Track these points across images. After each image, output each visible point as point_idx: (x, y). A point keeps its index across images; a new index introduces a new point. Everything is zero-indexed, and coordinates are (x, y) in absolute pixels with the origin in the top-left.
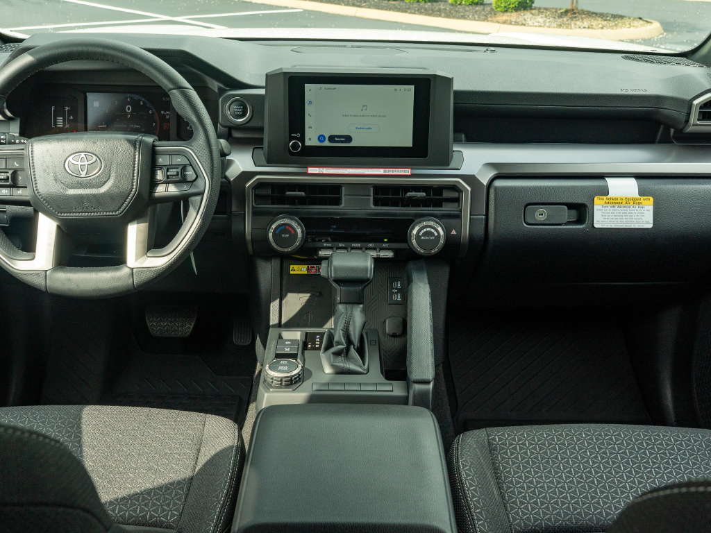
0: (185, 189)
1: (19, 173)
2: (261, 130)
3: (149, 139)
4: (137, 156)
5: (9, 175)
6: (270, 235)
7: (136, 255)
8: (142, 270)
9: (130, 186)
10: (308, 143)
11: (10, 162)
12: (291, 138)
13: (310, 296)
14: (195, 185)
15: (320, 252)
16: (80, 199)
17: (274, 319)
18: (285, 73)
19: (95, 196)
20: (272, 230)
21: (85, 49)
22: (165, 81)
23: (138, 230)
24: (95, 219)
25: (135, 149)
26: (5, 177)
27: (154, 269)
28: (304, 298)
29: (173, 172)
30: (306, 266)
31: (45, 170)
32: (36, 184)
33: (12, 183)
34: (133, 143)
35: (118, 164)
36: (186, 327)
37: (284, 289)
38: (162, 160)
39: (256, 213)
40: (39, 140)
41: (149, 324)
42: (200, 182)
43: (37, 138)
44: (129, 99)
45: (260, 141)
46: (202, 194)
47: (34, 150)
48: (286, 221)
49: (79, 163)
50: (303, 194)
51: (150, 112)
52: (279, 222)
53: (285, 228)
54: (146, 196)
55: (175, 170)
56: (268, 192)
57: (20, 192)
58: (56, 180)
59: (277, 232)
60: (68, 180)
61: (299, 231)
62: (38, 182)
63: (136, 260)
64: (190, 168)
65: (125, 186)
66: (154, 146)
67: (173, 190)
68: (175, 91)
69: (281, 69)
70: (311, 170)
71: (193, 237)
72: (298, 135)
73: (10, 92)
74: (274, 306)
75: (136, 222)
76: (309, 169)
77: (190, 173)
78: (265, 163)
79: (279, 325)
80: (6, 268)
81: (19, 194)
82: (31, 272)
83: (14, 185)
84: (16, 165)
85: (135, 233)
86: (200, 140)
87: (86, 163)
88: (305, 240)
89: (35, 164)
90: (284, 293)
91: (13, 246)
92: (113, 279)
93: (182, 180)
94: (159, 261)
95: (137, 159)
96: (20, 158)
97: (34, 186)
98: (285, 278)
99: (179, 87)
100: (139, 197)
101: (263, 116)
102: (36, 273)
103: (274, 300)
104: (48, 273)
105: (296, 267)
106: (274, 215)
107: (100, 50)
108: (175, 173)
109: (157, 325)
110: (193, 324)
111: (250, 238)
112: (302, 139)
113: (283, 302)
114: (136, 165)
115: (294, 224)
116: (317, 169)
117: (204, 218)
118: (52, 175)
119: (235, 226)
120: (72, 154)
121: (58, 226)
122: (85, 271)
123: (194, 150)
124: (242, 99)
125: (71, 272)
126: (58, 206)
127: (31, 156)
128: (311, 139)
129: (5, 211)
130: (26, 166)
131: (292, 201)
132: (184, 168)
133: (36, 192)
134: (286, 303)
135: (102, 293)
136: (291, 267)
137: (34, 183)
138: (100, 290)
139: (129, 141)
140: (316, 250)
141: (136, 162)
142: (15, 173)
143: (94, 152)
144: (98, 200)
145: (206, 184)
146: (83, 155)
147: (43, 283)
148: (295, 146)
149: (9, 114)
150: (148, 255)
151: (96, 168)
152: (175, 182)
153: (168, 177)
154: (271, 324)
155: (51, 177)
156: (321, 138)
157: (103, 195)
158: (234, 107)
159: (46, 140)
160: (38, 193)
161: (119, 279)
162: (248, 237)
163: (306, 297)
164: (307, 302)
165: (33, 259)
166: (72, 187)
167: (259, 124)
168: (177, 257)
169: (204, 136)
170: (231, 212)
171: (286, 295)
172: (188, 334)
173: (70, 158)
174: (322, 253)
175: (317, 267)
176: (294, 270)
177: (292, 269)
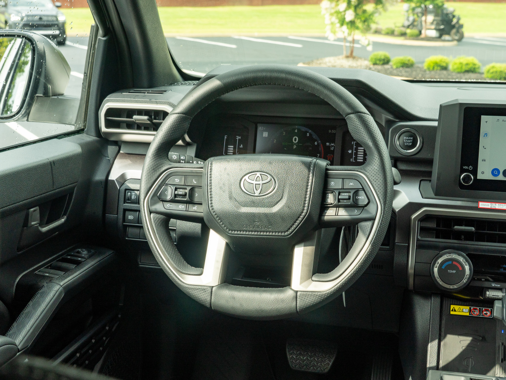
0: (356, 214)
1: (196, 190)
2: (430, 162)
3: (323, 163)
4: (311, 178)
5: (187, 191)
6: (436, 270)
7: (301, 278)
8: (306, 293)
9: (301, 207)
10: (480, 176)
11: (189, 179)
12: (463, 171)
13: (472, 340)
14: (366, 210)
15: (488, 293)
16: (252, 217)
17: (431, 361)
18: (461, 104)
19: (266, 215)
20: (437, 265)
21: (269, 74)
22: (343, 106)
23: (304, 253)
24: (264, 238)
25: (309, 171)
26: (184, 193)
27: (319, 293)
28: (466, 341)
29: (344, 195)
30: (468, 308)
31: (221, 188)
32: (211, 200)
33: (188, 199)
34: (308, 166)
35: (291, 185)
36: (324, 364)
37: (443, 330)
38: (334, 184)
39: (420, 246)
40: (218, 159)
41: (289, 357)
42: (372, 208)
43: (216, 158)
44: (296, 131)
45: (429, 174)
46: (373, 219)
47: (213, 168)
48: (454, 256)
49: (254, 182)
50: (473, 229)
51: (316, 143)
52: (445, 257)
53: (452, 264)
54: (316, 218)
55: (347, 194)
56: (433, 225)
57: (195, 208)
58: (230, 198)
59: (443, 267)
60: (242, 198)
61: (467, 268)
62: (213, 199)
63: (301, 283)
64: (362, 193)
65: (296, 208)
66: (327, 169)
67: (343, 214)
68: (352, 116)
69: (457, 100)
70: (482, 205)
71: (361, 263)
72: (471, 168)
73: (196, 113)
74: (432, 347)
75: (303, 244)
76: (480, 203)
77: (362, 198)
78: (433, 196)
79: (437, 368)
80: (176, 281)
81: (194, 210)
82: (198, 287)
83: (191, 202)
84: (195, 182)
85: (301, 256)
86: (374, 165)
87: (261, 182)
88: (472, 279)
89: (213, 181)
90: (443, 334)
91: (183, 260)
92: (277, 301)
93: (354, 205)
94: (325, 286)
95: (310, 181)
96: (199, 176)
97: (210, 202)
98: (444, 318)
99: (357, 112)
100: (309, 219)
101: (434, 148)
102: (203, 288)
103: (432, 340)
104: (214, 289)
105: (457, 307)
106: (440, 250)
107: (283, 75)
108: (347, 197)
109: (297, 359)
110: (332, 361)
111: (413, 271)
112: (475, 172)
113: (442, 343)
114: (309, 187)
115: (461, 259)
116: (489, 204)
117: (374, 244)
118: (227, 192)
119: (398, 259)
120: (248, 173)
121: (227, 244)
122: (249, 291)
123: (368, 174)
124: (413, 131)
125: (235, 290)
126: (230, 224)
127: (209, 173)
128: (484, 172)
129: (175, 230)
130: (204, 183)
131: (458, 235)
132: (356, 192)
133: (211, 209)
134: (444, 345)
135: (264, 314)
136: (452, 307)
137: (209, 200)
138: (262, 311)
139: (304, 163)
140: (483, 290)
141: (310, 184)
142: (192, 190)
143: (270, 172)
144: (269, 219)
145: (377, 210)
146: (258, 174)
147: (209, 299)
148: (467, 179)
149: (188, 139)
150: (314, 278)
151: (270, 187)
152: (345, 207)
153: (339, 200)
154: (428, 366)
155: (226, 195)
156: (495, 172)
157: (274, 215)
158: (404, 138)
159: (225, 159)
160: (213, 209)
161: (283, 301)
162: (411, 271)
163: (467, 340)
164: (468, 346)
165: (201, 274)
166: (245, 205)
167: (429, 156)
168: (343, 283)
169: (379, 161)
170: (394, 243)
171: (445, 337)
172: (326, 371)
173: (246, 177)
174: (490, 294)
175: (480, 309)
176: (455, 311)
177: (453, 309)
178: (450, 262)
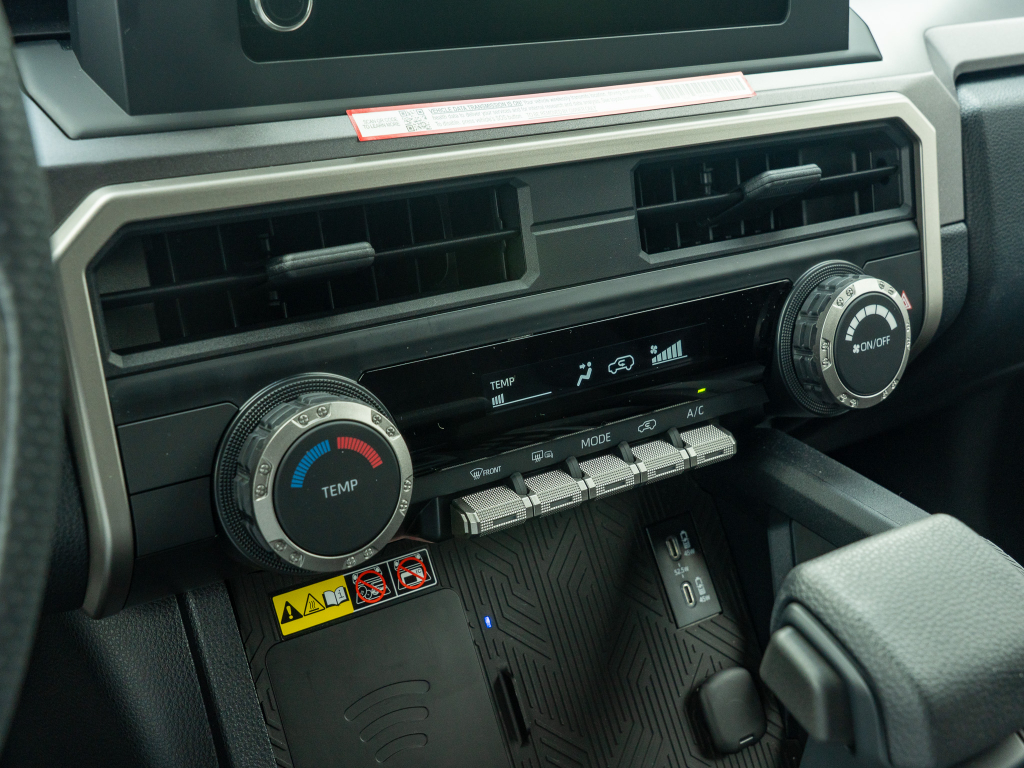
30: (340, 581)
59: (297, 482)
70: (368, 125)
76: (358, 119)
105: (297, 598)
115: (367, 414)
116: (394, 113)
175: (383, 568)
176: (297, 615)
177: (285, 612)
178: (324, 447)
